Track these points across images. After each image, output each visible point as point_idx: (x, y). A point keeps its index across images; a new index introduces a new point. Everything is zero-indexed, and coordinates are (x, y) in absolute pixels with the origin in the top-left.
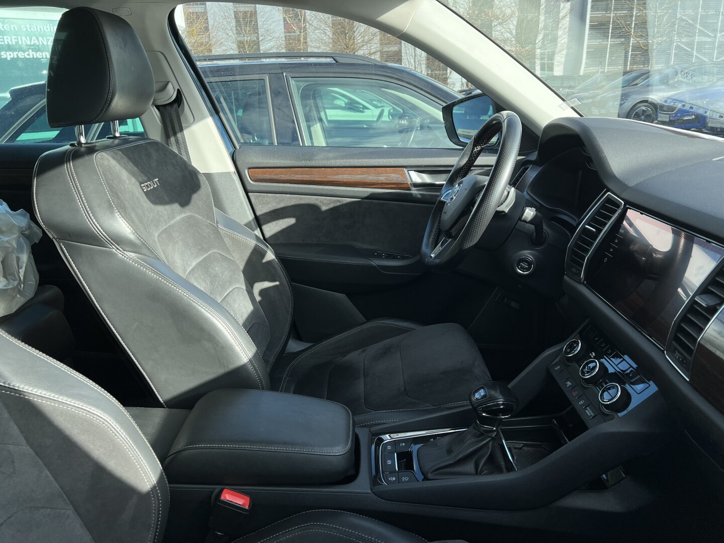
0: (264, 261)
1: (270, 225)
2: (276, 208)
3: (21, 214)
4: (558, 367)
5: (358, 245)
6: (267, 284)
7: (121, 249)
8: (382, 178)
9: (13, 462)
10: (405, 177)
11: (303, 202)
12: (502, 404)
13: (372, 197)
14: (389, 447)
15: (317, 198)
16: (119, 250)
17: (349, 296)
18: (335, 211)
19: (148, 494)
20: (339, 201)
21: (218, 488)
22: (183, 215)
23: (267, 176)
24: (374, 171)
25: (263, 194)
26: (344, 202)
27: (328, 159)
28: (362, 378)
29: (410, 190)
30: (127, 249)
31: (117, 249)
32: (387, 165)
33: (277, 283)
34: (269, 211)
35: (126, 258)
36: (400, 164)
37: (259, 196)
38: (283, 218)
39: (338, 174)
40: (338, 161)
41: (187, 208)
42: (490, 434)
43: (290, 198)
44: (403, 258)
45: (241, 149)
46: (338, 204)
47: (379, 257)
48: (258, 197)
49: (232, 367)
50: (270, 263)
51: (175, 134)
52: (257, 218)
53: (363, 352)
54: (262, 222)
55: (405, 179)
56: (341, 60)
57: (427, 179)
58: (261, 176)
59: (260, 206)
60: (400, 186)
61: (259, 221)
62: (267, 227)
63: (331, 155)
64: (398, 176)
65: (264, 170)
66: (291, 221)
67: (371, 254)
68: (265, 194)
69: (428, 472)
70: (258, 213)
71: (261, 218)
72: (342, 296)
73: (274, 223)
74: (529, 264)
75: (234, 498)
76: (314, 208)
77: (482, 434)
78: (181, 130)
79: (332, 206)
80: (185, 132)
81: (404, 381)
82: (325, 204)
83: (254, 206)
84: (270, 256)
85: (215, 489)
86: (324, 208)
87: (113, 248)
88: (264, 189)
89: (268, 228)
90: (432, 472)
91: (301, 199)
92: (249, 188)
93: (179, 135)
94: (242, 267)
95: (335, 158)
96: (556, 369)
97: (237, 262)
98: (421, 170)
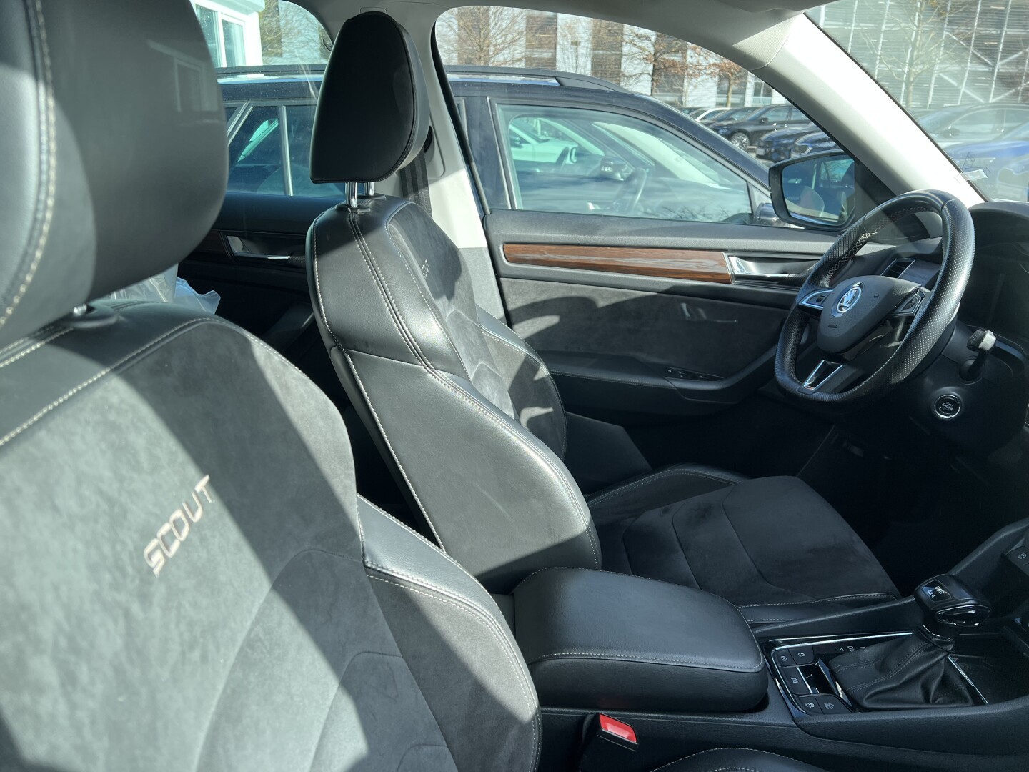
0: (536, 378)
1: (524, 324)
2: (535, 301)
3: (209, 300)
4: (1024, 556)
5: (643, 356)
6: (538, 411)
7: (432, 366)
8: (692, 266)
9: (394, 681)
10: (725, 265)
11: (573, 294)
12: (973, 608)
13: (674, 291)
14: (784, 659)
15: (596, 290)
16: (429, 367)
17: (628, 428)
18: (617, 309)
19: (529, 724)
20: (625, 294)
21: (590, 712)
22: (451, 312)
23: (529, 256)
24: (681, 255)
25: (520, 281)
26: (632, 297)
27: (618, 234)
28: (681, 552)
29: (729, 283)
30: (439, 367)
31: (428, 366)
32: (700, 246)
33: (550, 410)
34: (524, 304)
35: (436, 380)
36: (719, 246)
37: (515, 283)
38: (542, 315)
39: (629, 256)
40: (632, 238)
41: (453, 301)
42: (945, 647)
43: (558, 287)
44: (708, 379)
45: (493, 215)
46: (624, 298)
47: (675, 375)
48: (512, 284)
49: (565, 536)
50: (542, 380)
51: (416, 190)
52: (507, 314)
53: (666, 511)
54: (513, 319)
55: (724, 268)
56: (568, 83)
57: (753, 269)
58: (520, 255)
59: (514, 297)
60: (716, 277)
61: (510, 319)
62: (521, 327)
63: (621, 228)
64: (714, 263)
65: (526, 246)
66: (553, 320)
67: (661, 371)
68: (523, 281)
69: (862, 698)
70: (511, 307)
71: (513, 314)
72: (617, 430)
73: (530, 321)
74: (955, 403)
75: (616, 729)
76: (587, 303)
77: (934, 647)
78: (426, 185)
79: (613, 301)
80: (431, 188)
81: (751, 560)
82: (604, 298)
83: (506, 297)
84: (543, 372)
85: (586, 714)
86: (601, 303)
87: (422, 365)
88: (523, 274)
89: (520, 329)
90: (868, 698)
91: (573, 289)
92: (502, 271)
93: (422, 192)
94: (508, 385)
95: (625, 233)
96: (1019, 557)
97: (503, 378)
98: (746, 256)
